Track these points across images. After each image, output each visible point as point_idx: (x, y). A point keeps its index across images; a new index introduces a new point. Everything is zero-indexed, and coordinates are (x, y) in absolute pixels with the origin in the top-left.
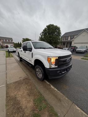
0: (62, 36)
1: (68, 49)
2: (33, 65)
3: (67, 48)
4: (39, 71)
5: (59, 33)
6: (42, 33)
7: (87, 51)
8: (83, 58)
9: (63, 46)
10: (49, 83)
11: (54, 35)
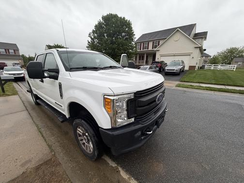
0: (135, 40)
1: (150, 68)
2: (68, 116)
3: (148, 66)
4: (84, 134)
5: (131, 34)
6: (94, 32)
7: (183, 71)
8: (180, 85)
9: (139, 63)
10: (114, 165)
11: (120, 39)
